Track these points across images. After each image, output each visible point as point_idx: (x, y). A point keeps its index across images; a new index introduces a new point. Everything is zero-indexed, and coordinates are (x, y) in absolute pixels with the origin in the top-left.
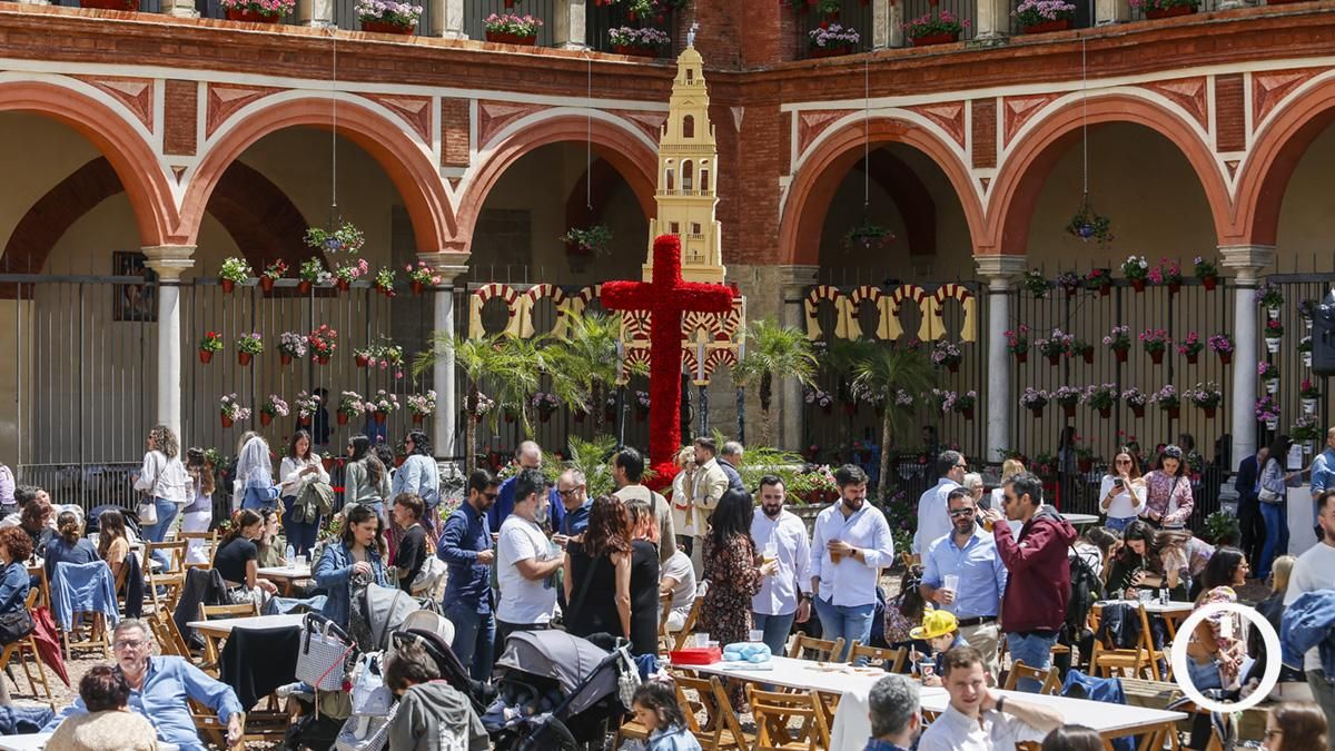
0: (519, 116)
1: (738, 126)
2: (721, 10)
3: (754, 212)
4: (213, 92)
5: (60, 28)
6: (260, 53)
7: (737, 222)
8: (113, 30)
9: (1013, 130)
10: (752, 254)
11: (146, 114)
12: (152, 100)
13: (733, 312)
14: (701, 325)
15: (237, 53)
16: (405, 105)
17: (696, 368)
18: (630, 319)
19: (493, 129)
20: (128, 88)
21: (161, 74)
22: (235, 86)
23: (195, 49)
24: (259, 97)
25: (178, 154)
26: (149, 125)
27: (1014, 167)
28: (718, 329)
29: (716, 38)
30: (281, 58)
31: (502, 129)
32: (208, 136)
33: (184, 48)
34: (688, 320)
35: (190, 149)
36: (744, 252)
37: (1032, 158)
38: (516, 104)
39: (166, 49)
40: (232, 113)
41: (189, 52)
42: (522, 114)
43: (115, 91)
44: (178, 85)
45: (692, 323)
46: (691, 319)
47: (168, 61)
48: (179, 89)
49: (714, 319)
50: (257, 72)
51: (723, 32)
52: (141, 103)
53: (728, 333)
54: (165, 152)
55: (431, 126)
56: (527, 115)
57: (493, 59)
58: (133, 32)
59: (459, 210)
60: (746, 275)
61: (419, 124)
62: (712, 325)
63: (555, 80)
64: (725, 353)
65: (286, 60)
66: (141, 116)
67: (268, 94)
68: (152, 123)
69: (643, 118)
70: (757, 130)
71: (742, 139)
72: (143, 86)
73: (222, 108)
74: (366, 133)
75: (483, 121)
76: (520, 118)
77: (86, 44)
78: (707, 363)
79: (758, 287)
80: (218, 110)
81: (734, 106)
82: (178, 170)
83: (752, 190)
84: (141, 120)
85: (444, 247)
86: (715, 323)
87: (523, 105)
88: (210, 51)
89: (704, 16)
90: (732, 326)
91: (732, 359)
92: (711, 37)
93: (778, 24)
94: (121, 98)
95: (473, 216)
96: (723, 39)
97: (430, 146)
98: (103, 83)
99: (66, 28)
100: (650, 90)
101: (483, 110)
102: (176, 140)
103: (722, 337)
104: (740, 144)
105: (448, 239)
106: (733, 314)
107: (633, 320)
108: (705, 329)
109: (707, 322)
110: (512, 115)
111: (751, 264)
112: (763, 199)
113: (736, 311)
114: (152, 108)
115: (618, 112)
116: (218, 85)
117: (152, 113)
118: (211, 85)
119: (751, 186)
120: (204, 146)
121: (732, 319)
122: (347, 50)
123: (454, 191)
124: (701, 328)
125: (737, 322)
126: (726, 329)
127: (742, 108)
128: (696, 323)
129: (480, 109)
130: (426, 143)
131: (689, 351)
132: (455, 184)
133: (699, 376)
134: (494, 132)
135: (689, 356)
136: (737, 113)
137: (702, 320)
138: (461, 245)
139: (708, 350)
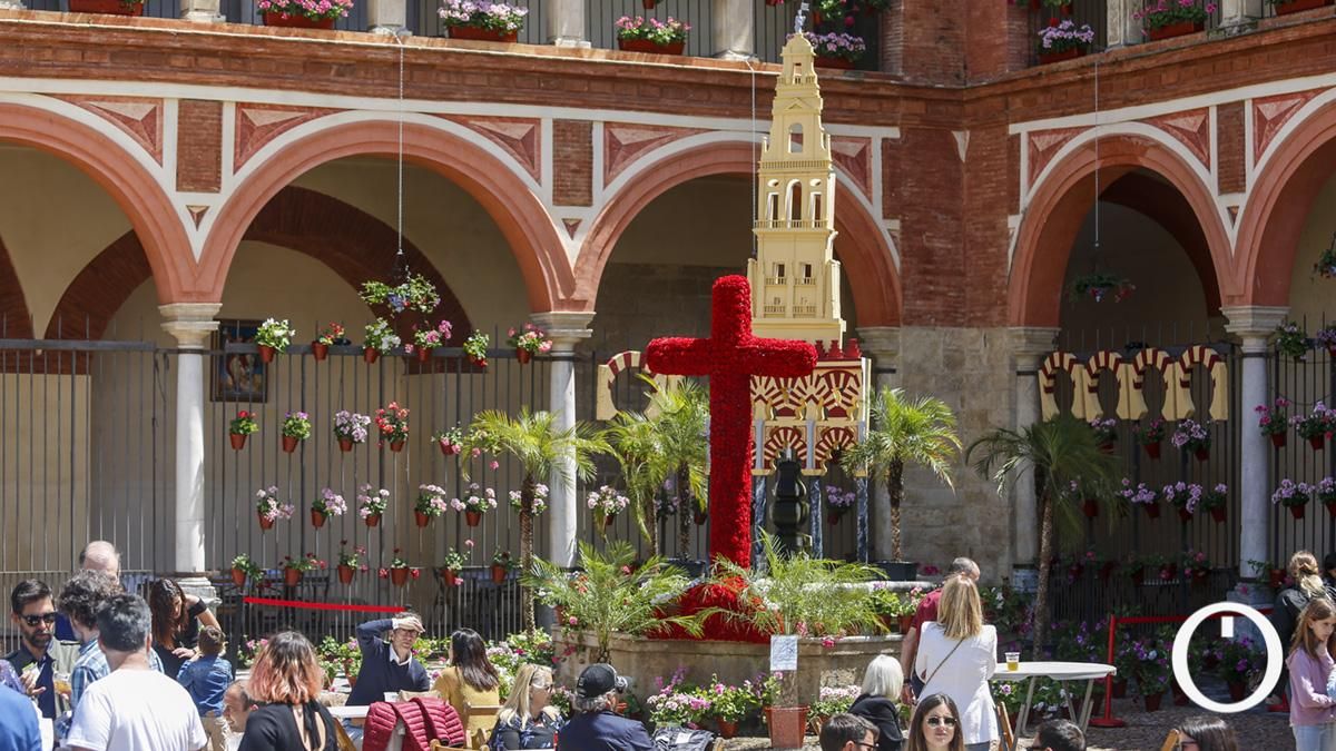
0: (661, 142)
1: (963, 155)
2: (937, 11)
3: (981, 262)
4: (244, 115)
5: (34, 36)
6: (305, 66)
7: (963, 274)
8: (103, 39)
9: (1264, 142)
10: (979, 314)
11: (153, 142)
12: (162, 126)
13: (851, 379)
14: (812, 397)
15: (274, 67)
16: (505, 129)
17: (805, 454)
19: (625, 158)
20: (128, 110)
21: (171, 93)
22: (272, 107)
23: (216, 62)
24: (305, 120)
25: (196, 190)
26: (157, 155)
27: (1266, 190)
28: (833, 401)
29: (932, 44)
30: (333, 72)
31: (638, 158)
32: (236, 169)
33: (202, 60)
34: (795, 391)
35: (212, 184)
36: (972, 312)
37: (1287, 177)
38: (656, 128)
39: (179, 62)
40: (269, 140)
41: (209, 65)
42: (666, 140)
43: (112, 113)
44: (195, 106)
45: (799, 394)
46: (799, 388)
47: (180, 76)
48: (197, 110)
49: (827, 390)
50: (301, 89)
51: (942, 38)
52: (147, 129)
53: (845, 407)
54: (179, 188)
55: (539, 156)
56: (672, 140)
57: (621, 71)
58: (131, 41)
59: (579, 258)
60: (974, 341)
61: (523, 152)
62: (825, 397)
63: (710, 97)
64: (842, 433)
65: (339, 74)
66: (148, 144)
67: (318, 116)
68: (161, 152)
70: (984, 158)
71: (968, 171)
72: (149, 108)
73: (256, 134)
74: (451, 164)
75: (611, 149)
76: (662, 145)
77: (70, 56)
78: (818, 446)
79: (986, 356)
80: (250, 136)
81: (958, 129)
82: (196, 211)
83: (978, 234)
84: (146, 149)
85: (556, 308)
86: (830, 393)
87: (666, 128)
88: (236, 64)
89: (915, 17)
90: (850, 398)
91: (849, 442)
92: (924, 44)
93: (1005, 25)
94: (121, 124)
95: (596, 267)
96: (941, 45)
97: (538, 180)
98: (96, 104)
99: (42, 36)
100: (838, 110)
101: (611, 135)
102: (192, 174)
103: (839, 412)
104: (966, 177)
105: (561, 296)
106: (851, 382)
108: (817, 402)
109: (818, 393)
110: (650, 141)
111: (978, 327)
112: (991, 245)
113: (855, 377)
114: (161, 134)
116: (250, 106)
117: (161, 140)
118: (240, 106)
119: (977, 229)
120: (231, 182)
121: (850, 388)
122: (420, 61)
123: (572, 237)
124: (811, 401)
125: (856, 393)
126: (843, 402)
127: (968, 133)
128: (805, 394)
129: (607, 133)
130: (532, 175)
131: (796, 431)
132: (572, 228)
133: (809, 464)
134: (626, 162)
135: (796, 437)
136: (962, 139)
137: (812, 390)
138: (581, 304)
139: (821, 430)
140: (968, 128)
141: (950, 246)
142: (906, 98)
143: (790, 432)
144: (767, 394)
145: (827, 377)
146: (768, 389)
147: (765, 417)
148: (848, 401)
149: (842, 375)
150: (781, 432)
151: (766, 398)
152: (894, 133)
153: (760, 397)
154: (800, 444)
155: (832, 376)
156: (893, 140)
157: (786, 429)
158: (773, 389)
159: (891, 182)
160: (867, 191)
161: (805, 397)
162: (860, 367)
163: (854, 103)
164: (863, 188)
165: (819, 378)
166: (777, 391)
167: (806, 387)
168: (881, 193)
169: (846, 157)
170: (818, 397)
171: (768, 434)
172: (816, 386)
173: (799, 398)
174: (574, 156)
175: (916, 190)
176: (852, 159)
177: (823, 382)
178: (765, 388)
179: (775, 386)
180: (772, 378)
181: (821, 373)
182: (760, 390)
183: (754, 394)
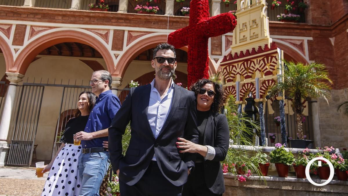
1: (333, 44)
2: (321, 8)
3: (342, 70)
4: (130, 34)
5: (77, 14)
6: (145, 22)
7: (336, 75)
8: (94, 15)
10: (343, 85)
11: (107, 39)
12: (109, 36)
14: (258, 69)
15: (137, 22)
17: (255, 93)
18: (225, 73)
20: (101, 32)
21: (112, 28)
22: (137, 32)
23: (123, 21)
24: (145, 35)
25: (116, 50)
26: (107, 42)
28: (267, 69)
29: (321, 16)
30: (152, 23)
32: (127, 45)
33: (119, 20)
34: (251, 68)
35: (121, 49)
36: (341, 85)
39: (113, 21)
40: (136, 39)
41: (121, 22)
43: (97, 33)
44: (117, 31)
45: (252, 69)
46: (252, 67)
47: (113, 24)
48: (118, 32)
49: (264, 65)
50: (144, 27)
51: (323, 15)
52: (106, 37)
53: (271, 70)
54: (112, 50)
58: (101, 15)
60: (342, 93)
62: (263, 68)
64: (270, 82)
65: (154, 24)
66: (106, 40)
67: (149, 34)
68: (108, 42)
69: (292, 41)
70: (340, 42)
71: (335, 47)
72: (106, 32)
73: (133, 38)
75: (227, 42)
77: (87, 19)
78: (261, 89)
79: (347, 96)
80: (131, 38)
81: (331, 37)
82: (116, 55)
83: (340, 63)
84: (105, 41)
88: (128, 21)
89: (315, 10)
90: (274, 66)
91: (274, 84)
92: (318, 16)
94: (99, 35)
96: (323, 17)
98: (93, 31)
99: (79, 14)
100: (293, 32)
101: (227, 39)
102: (115, 46)
103: (268, 73)
104: (334, 49)
106: (274, 60)
107: (227, 73)
108: (260, 71)
109: (260, 67)
111: (343, 89)
112: (344, 64)
113: (275, 57)
114: (109, 38)
115: (281, 39)
116: (132, 31)
117: (109, 39)
118: (129, 31)
120: (125, 48)
121: (274, 62)
122: (174, 20)
123: (216, 63)
124: (257, 70)
125: (276, 63)
126: (270, 68)
127: (334, 38)
128: (254, 68)
129: (226, 38)
131: (252, 84)
132: (216, 61)
133: (257, 97)
135: (252, 86)
136: (332, 40)
137: (257, 66)
139: (261, 82)
140: (334, 36)
141: (331, 68)
142: (314, 29)
143: (249, 85)
144: (240, 71)
145: (263, 60)
146: (241, 69)
147: (240, 80)
148: (273, 67)
149: (270, 58)
150: (246, 85)
151: (240, 73)
152: (311, 39)
153: (238, 73)
154: (253, 89)
155: (265, 59)
156: (311, 40)
157: (248, 84)
159: (311, 51)
160: (304, 53)
161: (255, 70)
162: (276, 52)
163: (298, 31)
164: (302, 52)
165: (260, 61)
167: (255, 65)
168: (308, 54)
169: (296, 45)
170: (260, 69)
171: (241, 87)
172: (259, 64)
173: (253, 71)
174: (217, 43)
175: (319, 53)
176: (298, 45)
177: (262, 62)
178: (240, 69)
179: (243, 68)
180: (242, 64)
181: (261, 58)
182: (238, 70)
183: (236, 72)
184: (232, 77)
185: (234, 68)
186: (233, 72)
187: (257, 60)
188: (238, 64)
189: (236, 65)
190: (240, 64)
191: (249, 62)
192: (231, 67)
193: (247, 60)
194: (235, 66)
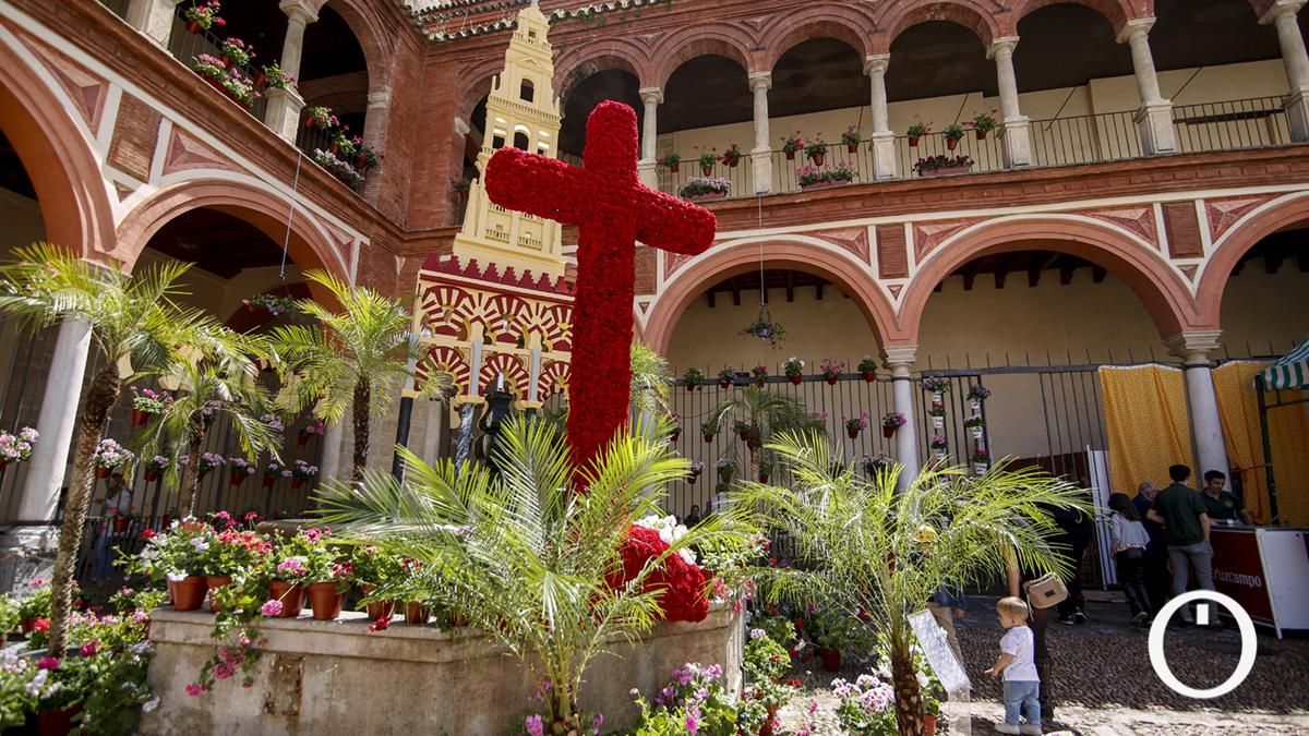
0: (220, 166)
1: (398, 272)
2: (396, 185)
14: (536, 327)
16: (65, 68)
17: (527, 384)
18: (433, 303)
19: (186, 162)
28: (558, 335)
29: (392, 201)
31: (197, 168)
34: (518, 317)
38: (218, 153)
42: (224, 167)
45: (523, 322)
46: (523, 317)
49: (553, 322)
51: (396, 200)
55: (100, 113)
56: (228, 169)
57: (200, 88)
59: (124, 221)
61: (82, 100)
62: (550, 330)
63: (264, 154)
64: (566, 367)
69: (334, 232)
71: (401, 281)
75: (175, 148)
76: (219, 168)
78: (541, 378)
81: (399, 256)
85: (89, 257)
86: (555, 327)
87: (226, 158)
89: (387, 181)
92: (389, 198)
95: (141, 237)
96: (396, 204)
97: (95, 133)
100: (343, 211)
101: (178, 136)
103: (563, 347)
105: (99, 248)
107: (437, 306)
108: (542, 334)
109: (545, 324)
110: (210, 161)
115: (315, 214)
123: (121, 200)
124: (536, 331)
126: (568, 337)
127: (404, 259)
128: (529, 323)
129: (174, 134)
130: (89, 127)
131: (517, 359)
132: (124, 193)
133: (530, 395)
134: (187, 165)
135: (517, 366)
136: (400, 262)
137: (536, 320)
138: (119, 263)
139: (544, 361)
140: (405, 256)
143: (510, 360)
144: (486, 316)
145: (554, 310)
146: (488, 311)
147: (481, 340)
149: (570, 311)
150: (501, 358)
151: (486, 320)
153: (478, 318)
155: (559, 310)
156: (367, 246)
157: (506, 356)
158: (494, 312)
159: (362, 269)
160: (349, 267)
161: (529, 326)
163: (350, 212)
164: (347, 265)
165: (545, 310)
166: (498, 315)
167: (531, 316)
168: (356, 270)
169: (341, 243)
170: (543, 328)
171: (485, 359)
172: (542, 316)
173: (522, 326)
174: (139, 132)
176: (344, 246)
177: (549, 314)
178: (485, 309)
179: (497, 310)
180: (494, 301)
181: (549, 305)
182: (479, 311)
183: (471, 313)
184: (453, 321)
185: (466, 301)
186: (459, 309)
187: (538, 304)
188: (480, 295)
189: (475, 294)
190: (486, 296)
191: (515, 302)
192: (455, 293)
193: (511, 296)
194: (471, 297)
